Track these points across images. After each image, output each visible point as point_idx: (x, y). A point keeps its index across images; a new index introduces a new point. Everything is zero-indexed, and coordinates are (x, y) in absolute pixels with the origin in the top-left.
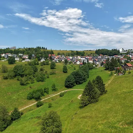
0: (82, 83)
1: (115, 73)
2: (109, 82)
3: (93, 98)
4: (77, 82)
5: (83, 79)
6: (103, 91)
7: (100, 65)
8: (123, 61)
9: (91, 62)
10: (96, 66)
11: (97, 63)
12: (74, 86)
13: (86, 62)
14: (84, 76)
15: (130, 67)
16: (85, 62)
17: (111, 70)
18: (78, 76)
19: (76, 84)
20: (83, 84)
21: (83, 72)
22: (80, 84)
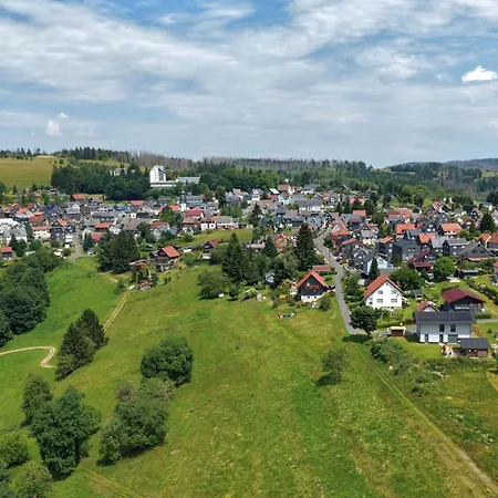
0: (33, 326)
1: (131, 282)
2: (115, 314)
3: (83, 356)
4: (16, 326)
5: (35, 315)
6: (101, 340)
7: (78, 248)
8: (157, 234)
9: (42, 234)
10: (67, 253)
11: (69, 238)
12: (8, 339)
13: (25, 239)
14: (37, 303)
15: (174, 258)
16: (18, 238)
17: (119, 273)
18: (16, 308)
19: (15, 333)
20: (36, 330)
21: (31, 289)
22: (26, 330)
